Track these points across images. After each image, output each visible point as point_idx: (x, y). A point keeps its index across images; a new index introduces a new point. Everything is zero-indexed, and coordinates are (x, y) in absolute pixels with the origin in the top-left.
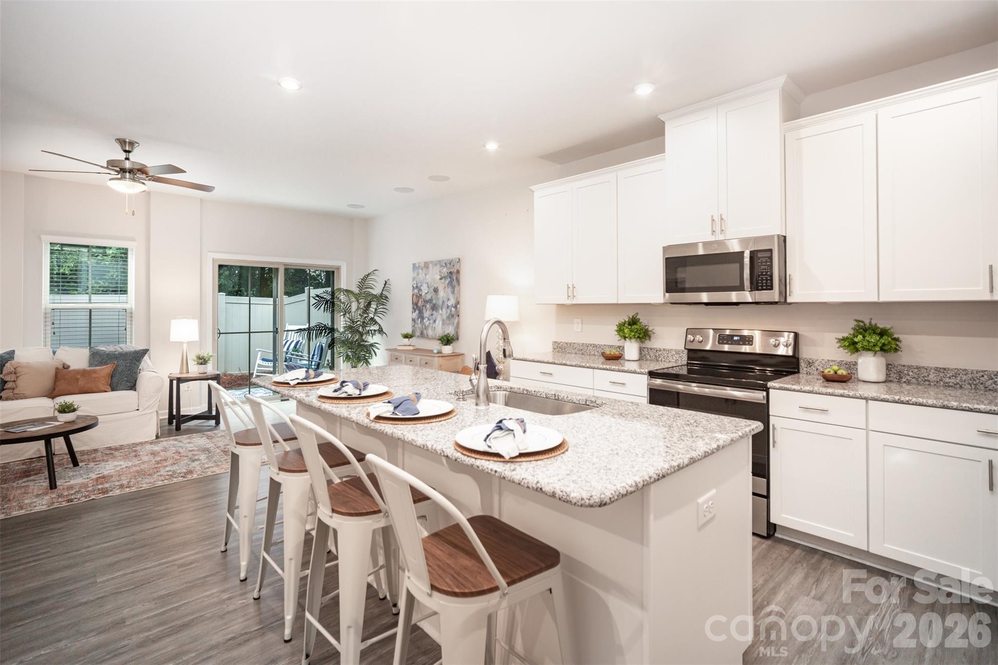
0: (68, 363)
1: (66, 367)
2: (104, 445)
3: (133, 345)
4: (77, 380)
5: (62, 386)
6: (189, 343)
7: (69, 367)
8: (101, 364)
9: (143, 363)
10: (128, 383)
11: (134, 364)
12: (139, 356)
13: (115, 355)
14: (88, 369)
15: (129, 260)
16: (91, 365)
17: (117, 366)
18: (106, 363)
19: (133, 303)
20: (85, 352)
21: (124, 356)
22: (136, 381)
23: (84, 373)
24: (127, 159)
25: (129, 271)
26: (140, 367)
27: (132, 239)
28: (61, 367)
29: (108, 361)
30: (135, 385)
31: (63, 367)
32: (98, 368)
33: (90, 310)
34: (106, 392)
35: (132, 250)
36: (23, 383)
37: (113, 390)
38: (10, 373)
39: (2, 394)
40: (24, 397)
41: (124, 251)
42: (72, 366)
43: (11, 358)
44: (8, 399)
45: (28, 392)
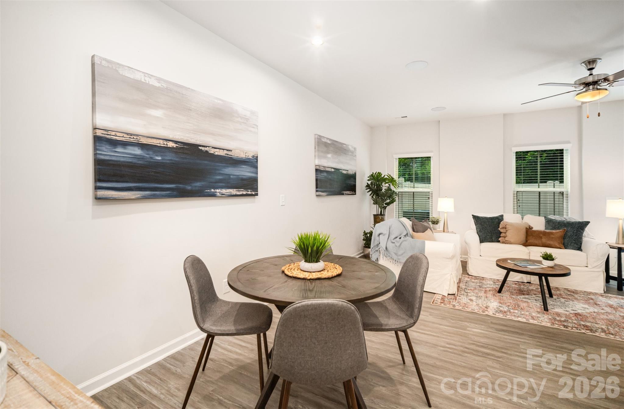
0: (532, 225)
2: (563, 286)
4: (540, 237)
5: (531, 240)
7: (532, 228)
8: (554, 228)
9: (586, 231)
10: (576, 245)
11: (580, 232)
12: (583, 225)
13: (564, 223)
15: (564, 157)
16: (546, 229)
17: (567, 231)
18: (558, 229)
19: (569, 187)
20: (542, 220)
22: (581, 244)
23: (544, 233)
25: (565, 165)
26: (584, 235)
27: (569, 142)
28: (528, 227)
29: (560, 227)
30: (581, 247)
31: (529, 228)
32: (553, 231)
33: (539, 194)
34: (561, 248)
35: (567, 150)
36: (510, 235)
37: (566, 248)
38: (503, 228)
39: (500, 239)
40: (510, 243)
41: (561, 151)
42: (535, 228)
43: (502, 219)
44: (503, 243)
45: (512, 241)
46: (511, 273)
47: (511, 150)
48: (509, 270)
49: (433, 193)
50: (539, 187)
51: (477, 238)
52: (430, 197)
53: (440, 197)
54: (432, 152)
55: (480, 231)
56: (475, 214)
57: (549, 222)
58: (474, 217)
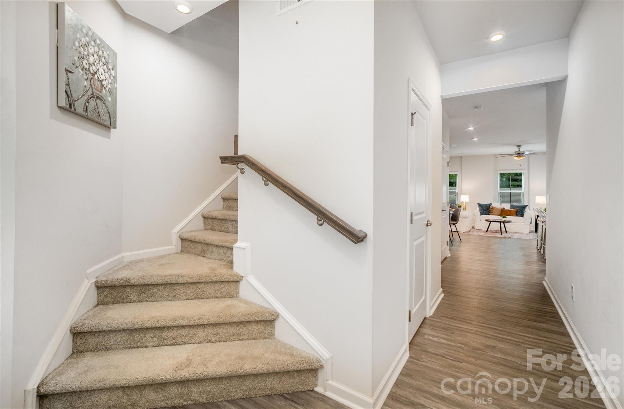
0: (505, 208)
1: (504, 209)
3: (524, 203)
4: (507, 212)
5: (503, 213)
6: (543, 204)
9: (526, 209)
10: (521, 215)
11: (523, 209)
12: (524, 207)
13: (518, 206)
14: (510, 209)
15: (522, 176)
16: (511, 208)
17: (519, 209)
18: (515, 208)
19: (524, 190)
20: (509, 205)
21: (520, 207)
23: (509, 210)
24: (519, 150)
25: (522, 181)
26: (525, 211)
30: (523, 215)
32: (513, 209)
33: (511, 193)
34: (515, 216)
35: (523, 173)
36: (494, 212)
37: (517, 216)
38: (491, 209)
39: (490, 214)
40: (495, 215)
41: (521, 174)
42: (506, 209)
43: (491, 205)
44: (491, 215)
45: (495, 214)
46: (492, 222)
47: (497, 172)
48: (491, 222)
49: (458, 193)
50: (510, 190)
51: (479, 213)
52: (456, 195)
53: (461, 195)
54: (457, 172)
55: (481, 210)
56: (479, 203)
57: (512, 207)
58: (478, 204)
